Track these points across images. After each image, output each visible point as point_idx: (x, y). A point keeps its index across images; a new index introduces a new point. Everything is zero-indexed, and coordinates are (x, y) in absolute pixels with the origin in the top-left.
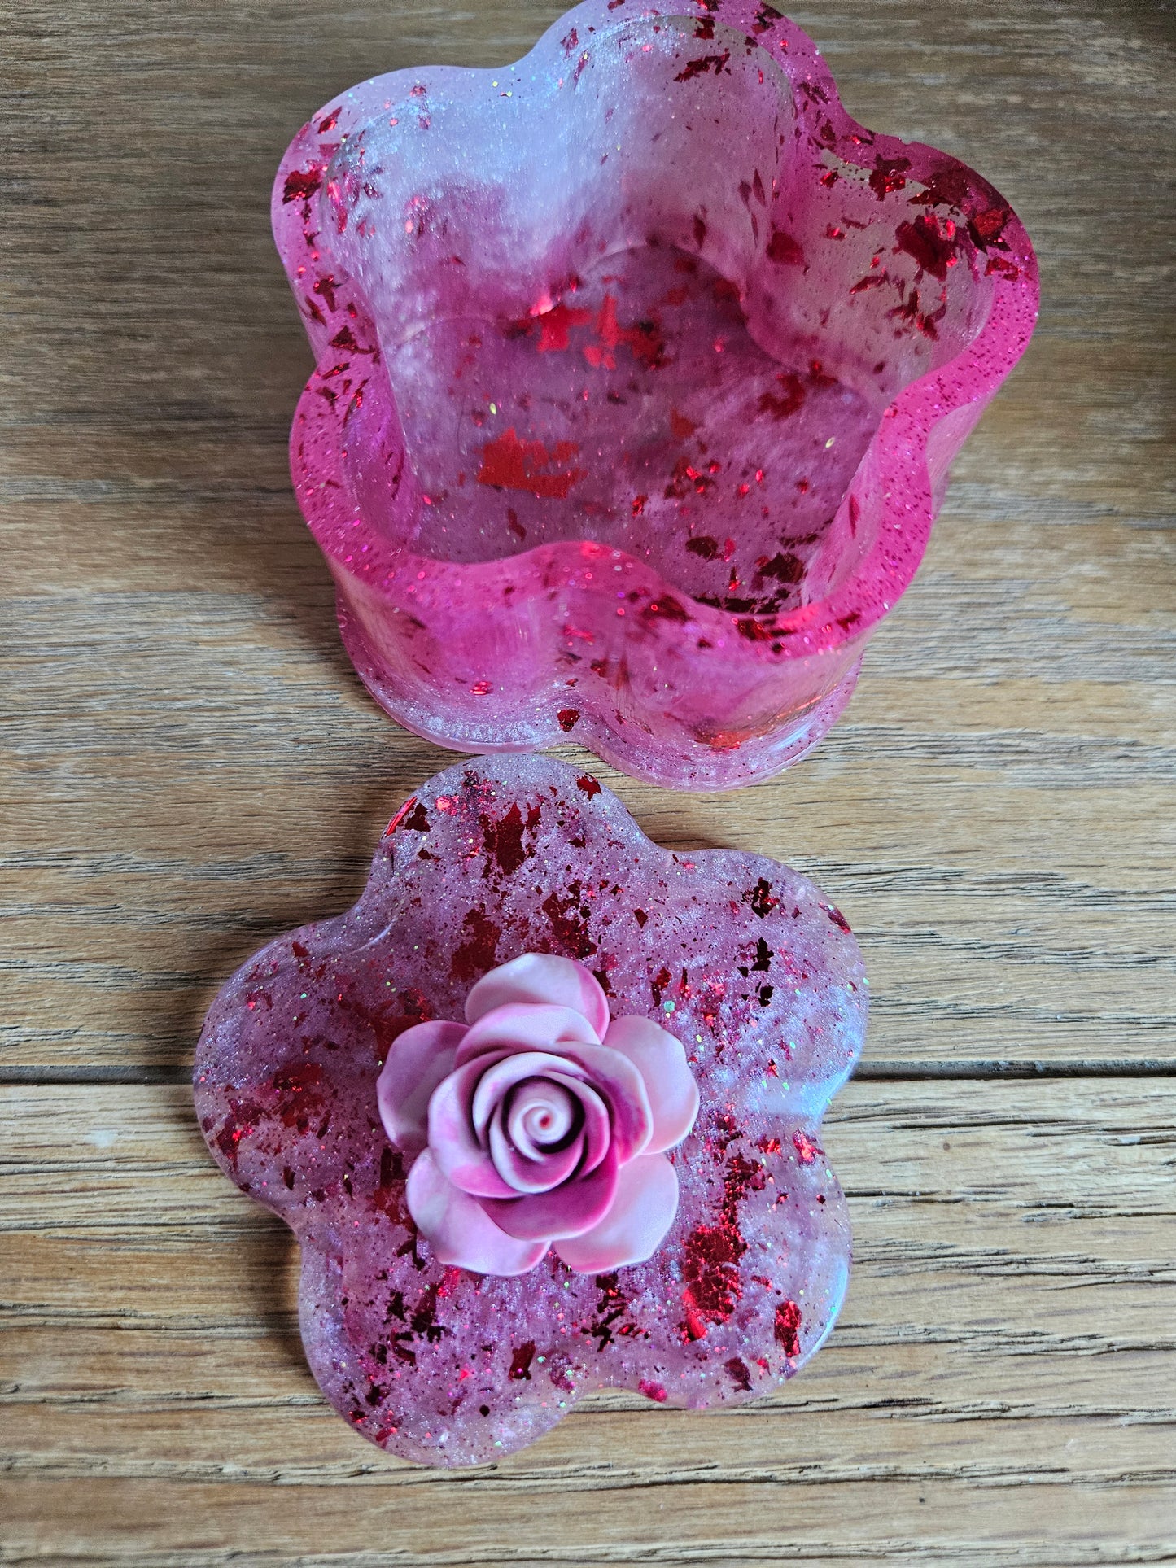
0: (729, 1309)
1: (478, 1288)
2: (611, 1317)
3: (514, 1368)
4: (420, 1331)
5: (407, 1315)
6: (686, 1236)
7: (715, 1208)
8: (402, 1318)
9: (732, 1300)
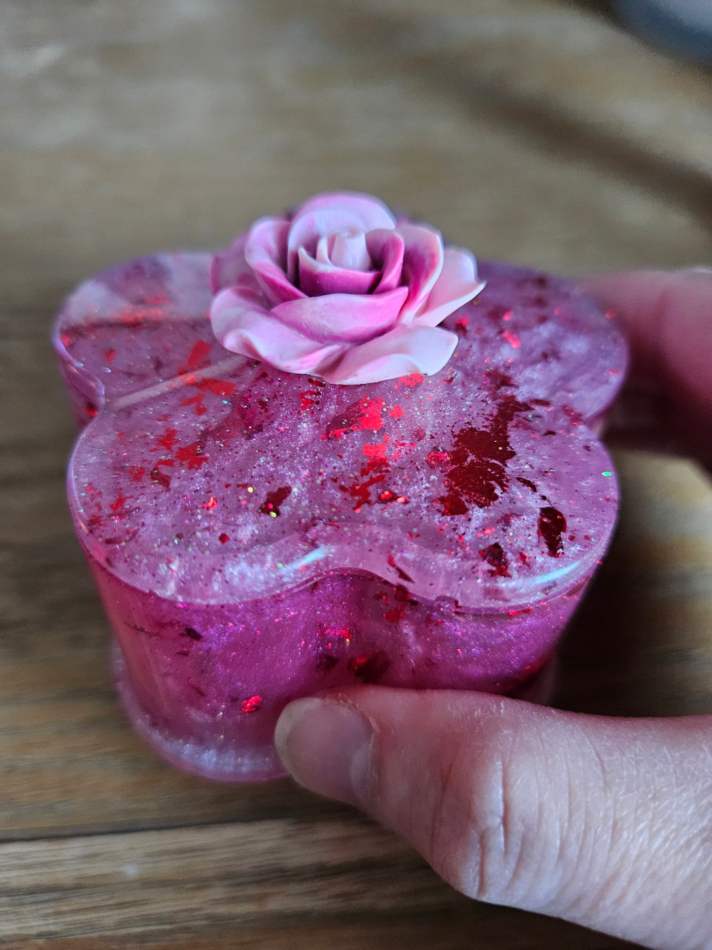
0: (496, 497)
1: (249, 437)
2: (372, 481)
3: (266, 503)
4: (183, 459)
5: (175, 447)
6: (457, 432)
7: (488, 419)
8: (169, 448)
9: (498, 491)
